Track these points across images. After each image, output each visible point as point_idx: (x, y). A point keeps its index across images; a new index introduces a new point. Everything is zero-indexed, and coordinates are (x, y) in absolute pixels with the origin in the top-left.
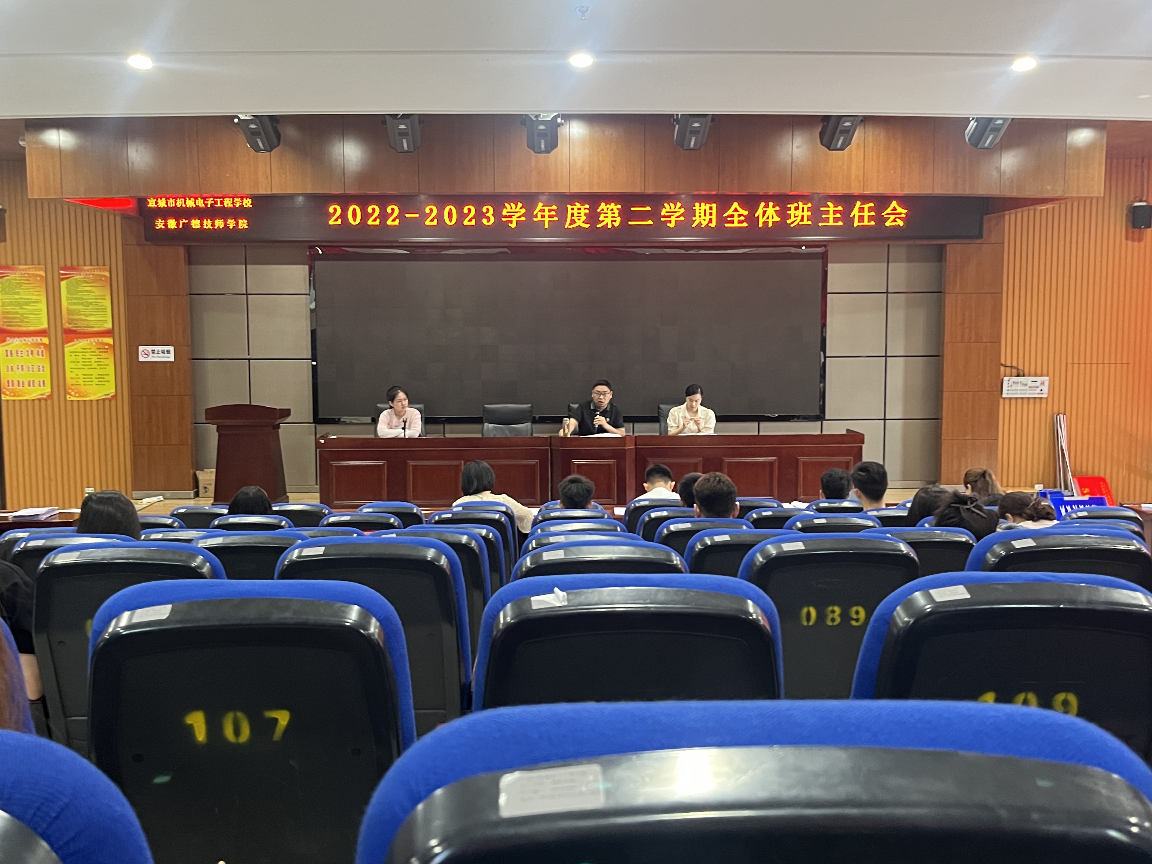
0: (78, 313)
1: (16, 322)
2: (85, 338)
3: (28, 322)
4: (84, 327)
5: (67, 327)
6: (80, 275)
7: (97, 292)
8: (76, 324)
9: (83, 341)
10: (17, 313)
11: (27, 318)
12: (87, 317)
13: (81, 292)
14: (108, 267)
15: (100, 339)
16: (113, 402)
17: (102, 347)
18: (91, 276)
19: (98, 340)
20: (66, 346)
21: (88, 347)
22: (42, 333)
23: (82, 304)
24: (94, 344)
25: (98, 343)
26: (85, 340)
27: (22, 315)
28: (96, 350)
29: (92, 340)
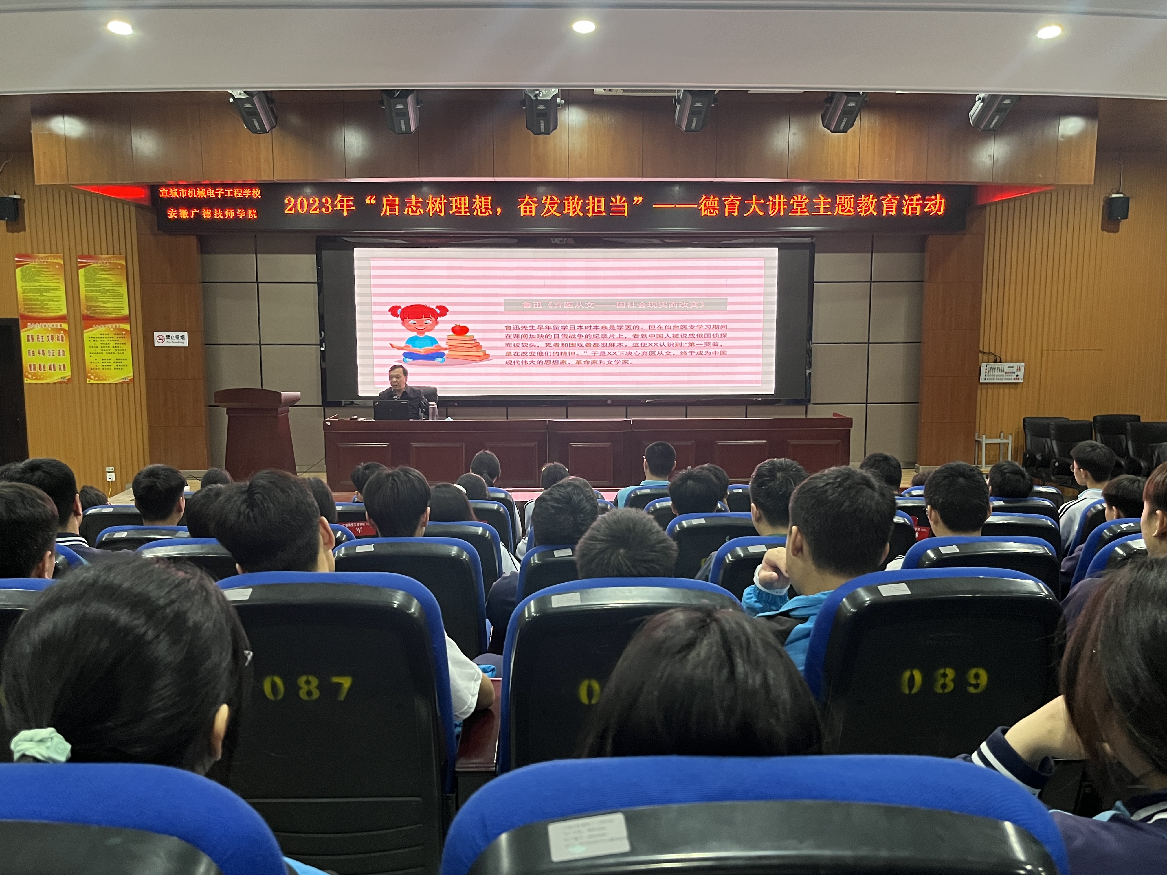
0: (96, 299)
1: (36, 308)
2: (104, 324)
3: (48, 309)
4: (102, 313)
5: (85, 313)
6: (97, 263)
7: (114, 280)
8: (95, 310)
9: (102, 327)
10: (37, 300)
11: (47, 304)
12: (106, 304)
13: (98, 279)
14: (124, 256)
15: (117, 325)
16: (131, 385)
17: (119, 333)
18: (108, 264)
19: (116, 326)
20: (85, 331)
21: (107, 333)
22: (62, 319)
23: (100, 291)
24: (112, 329)
25: (116, 329)
26: (103, 326)
27: (42, 301)
28: (114, 336)
29: (110, 326)
